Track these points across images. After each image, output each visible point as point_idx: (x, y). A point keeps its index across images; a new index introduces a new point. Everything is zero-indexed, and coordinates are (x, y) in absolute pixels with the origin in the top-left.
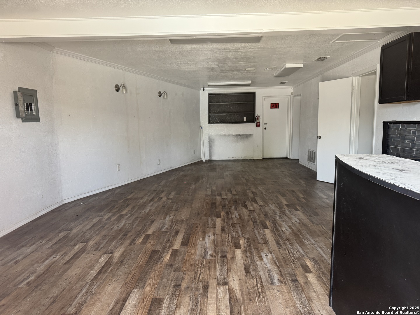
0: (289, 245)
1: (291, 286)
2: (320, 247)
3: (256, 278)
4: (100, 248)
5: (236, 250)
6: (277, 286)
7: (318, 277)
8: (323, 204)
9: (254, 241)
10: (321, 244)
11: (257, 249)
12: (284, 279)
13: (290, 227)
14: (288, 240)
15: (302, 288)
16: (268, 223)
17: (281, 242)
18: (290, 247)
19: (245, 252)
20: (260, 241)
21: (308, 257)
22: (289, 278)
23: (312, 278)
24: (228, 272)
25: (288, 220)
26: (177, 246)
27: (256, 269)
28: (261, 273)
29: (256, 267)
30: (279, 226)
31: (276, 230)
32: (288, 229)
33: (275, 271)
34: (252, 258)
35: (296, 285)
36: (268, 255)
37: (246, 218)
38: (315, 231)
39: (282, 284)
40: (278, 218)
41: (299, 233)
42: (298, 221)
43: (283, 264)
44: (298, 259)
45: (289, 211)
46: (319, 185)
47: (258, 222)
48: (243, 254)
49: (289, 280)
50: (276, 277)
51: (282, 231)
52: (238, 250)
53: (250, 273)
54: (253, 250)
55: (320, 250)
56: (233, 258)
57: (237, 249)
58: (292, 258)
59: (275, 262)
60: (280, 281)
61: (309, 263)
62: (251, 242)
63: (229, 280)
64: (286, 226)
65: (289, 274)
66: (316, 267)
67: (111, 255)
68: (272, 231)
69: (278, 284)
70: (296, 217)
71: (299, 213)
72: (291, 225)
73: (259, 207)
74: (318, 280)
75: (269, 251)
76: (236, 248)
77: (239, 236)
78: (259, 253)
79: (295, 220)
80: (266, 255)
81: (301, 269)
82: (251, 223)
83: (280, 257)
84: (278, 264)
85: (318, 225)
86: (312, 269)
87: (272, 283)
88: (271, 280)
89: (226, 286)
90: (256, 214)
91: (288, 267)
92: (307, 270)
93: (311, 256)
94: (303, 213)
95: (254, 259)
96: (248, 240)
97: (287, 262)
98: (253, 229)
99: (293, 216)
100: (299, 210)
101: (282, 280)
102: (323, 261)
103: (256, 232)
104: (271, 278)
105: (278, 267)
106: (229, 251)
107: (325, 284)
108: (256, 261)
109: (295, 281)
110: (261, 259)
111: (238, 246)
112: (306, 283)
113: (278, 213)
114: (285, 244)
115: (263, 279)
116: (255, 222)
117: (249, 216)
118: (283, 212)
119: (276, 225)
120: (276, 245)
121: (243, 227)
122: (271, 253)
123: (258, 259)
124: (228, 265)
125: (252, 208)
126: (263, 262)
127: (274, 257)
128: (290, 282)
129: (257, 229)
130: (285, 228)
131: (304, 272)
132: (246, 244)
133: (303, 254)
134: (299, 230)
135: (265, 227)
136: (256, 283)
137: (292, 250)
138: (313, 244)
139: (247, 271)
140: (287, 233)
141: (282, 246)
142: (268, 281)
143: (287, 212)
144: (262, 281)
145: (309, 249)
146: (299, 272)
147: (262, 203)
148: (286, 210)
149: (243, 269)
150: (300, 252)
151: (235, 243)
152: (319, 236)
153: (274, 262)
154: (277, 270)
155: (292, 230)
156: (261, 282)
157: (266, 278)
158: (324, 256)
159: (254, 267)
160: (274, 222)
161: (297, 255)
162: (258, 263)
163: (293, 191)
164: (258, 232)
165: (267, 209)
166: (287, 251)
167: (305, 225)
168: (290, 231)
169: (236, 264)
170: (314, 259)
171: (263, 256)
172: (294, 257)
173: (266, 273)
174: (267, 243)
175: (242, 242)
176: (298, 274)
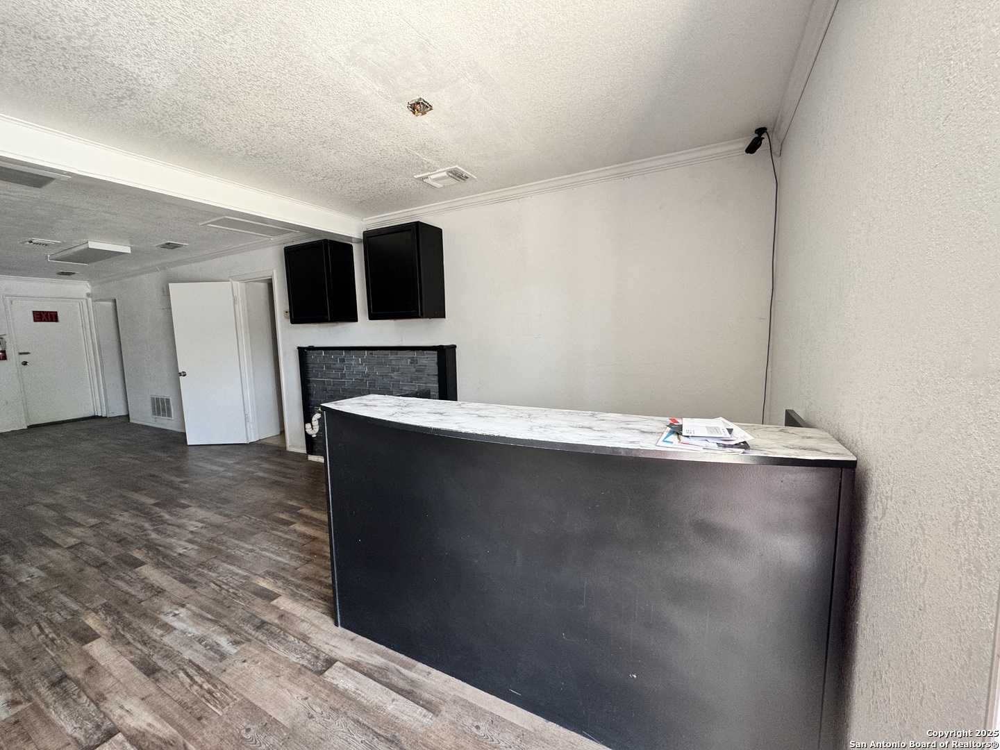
0: (210, 573)
1: (260, 637)
2: (264, 550)
3: (183, 669)
5: (86, 647)
6: (236, 654)
7: (293, 596)
8: (226, 482)
9: (126, 602)
10: (265, 545)
11: (144, 615)
12: (240, 634)
13: (190, 541)
14: (202, 565)
15: (281, 629)
16: (137, 554)
17: (191, 576)
18: (214, 575)
19: (116, 638)
20: (141, 596)
21: (256, 575)
22: (248, 628)
23: (284, 603)
24: (97, 705)
25: (178, 530)
27: (169, 655)
28: (187, 654)
29: (166, 651)
30: (166, 548)
31: (162, 558)
32: (190, 546)
33: (213, 631)
34: (146, 638)
35: (267, 630)
36: (177, 612)
37: (69, 566)
38: (241, 529)
39: (243, 646)
40: (154, 535)
41: (215, 545)
42: (200, 525)
43: (220, 610)
44: (242, 587)
45: (171, 514)
47: (111, 561)
48: (113, 645)
49: (250, 631)
50: (224, 641)
51: (180, 554)
52: (94, 642)
53: (160, 669)
54: (136, 623)
55: (268, 554)
56: (92, 668)
57: (89, 644)
58: (231, 590)
59: (201, 616)
60: (236, 643)
61: (264, 584)
62: (119, 610)
63: (115, 718)
64: (182, 543)
65: (244, 620)
66: (280, 583)
68: (158, 565)
69: (235, 651)
70: (190, 520)
71: (192, 510)
72: (190, 536)
73: (90, 532)
74: (297, 600)
75: (177, 604)
76: (86, 643)
77: (74, 613)
78: (155, 621)
79: (193, 526)
80: (175, 615)
81: (259, 600)
82: (90, 571)
83: (207, 603)
84: (209, 616)
85: (239, 517)
86: (276, 591)
87: (223, 656)
88: (216, 652)
89: (116, 736)
90: (92, 549)
91: (234, 611)
92: (269, 596)
93: (261, 572)
94: (200, 507)
95: (149, 638)
96: (108, 609)
97: (226, 603)
98: (106, 580)
99: (184, 521)
100: (189, 506)
101: (238, 638)
102: (284, 569)
103: (120, 583)
105: (215, 622)
106: (69, 660)
107: (310, 600)
108: (158, 639)
109: (261, 625)
110: (168, 628)
111: (87, 636)
112: (281, 617)
113: (147, 525)
114: (201, 575)
115: (199, 660)
116: (101, 565)
117: (76, 558)
118: (157, 522)
119: (159, 551)
120: (183, 586)
121: (73, 589)
122: (183, 606)
123: (160, 632)
124: (88, 691)
125: (72, 541)
126: (176, 632)
127: (194, 608)
128: (253, 633)
129: (118, 578)
130: (181, 546)
131: (266, 602)
132: (109, 621)
133: (246, 574)
134: (212, 540)
135: (137, 563)
136: (188, 680)
137: (220, 578)
138: (252, 551)
139: (150, 671)
140: (193, 554)
141: (196, 582)
142: (211, 659)
143: (167, 517)
144: (198, 666)
145: (249, 562)
146: (258, 606)
147: (93, 521)
148: (163, 514)
149: (138, 674)
150: (237, 574)
151: (74, 635)
152: (252, 534)
153: (198, 618)
154: (216, 627)
155: (200, 545)
156: (199, 668)
157: (205, 655)
158: (280, 559)
159: (162, 652)
160: (151, 547)
161: (236, 581)
162: (167, 640)
163: (153, 476)
164: (125, 581)
166: (212, 585)
167: (218, 527)
168: (196, 548)
169: (111, 675)
170: (268, 573)
171: (169, 619)
172: (233, 588)
173: (198, 646)
174: (160, 592)
175: (92, 621)
176: (259, 610)
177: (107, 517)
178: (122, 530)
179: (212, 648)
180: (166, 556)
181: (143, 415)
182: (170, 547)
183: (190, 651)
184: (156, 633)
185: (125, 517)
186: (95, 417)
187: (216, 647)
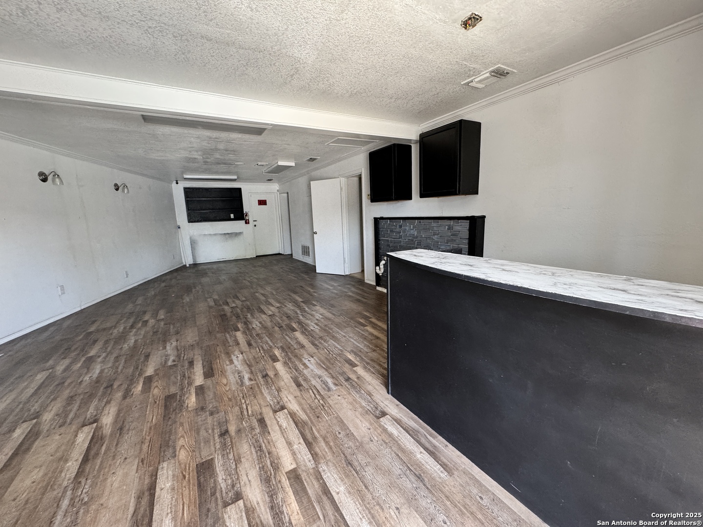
0: (325, 344)
1: (347, 386)
2: (350, 337)
3: (312, 389)
4: (68, 421)
5: (275, 364)
6: (335, 390)
7: (365, 368)
8: (334, 295)
9: (289, 348)
10: (351, 335)
11: (296, 356)
12: (338, 381)
13: (316, 324)
14: (321, 338)
15: (358, 385)
16: (294, 325)
17: (316, 342)
18: (326, 345)
19: (285, 363)
20: (295, 346)
21: (346, 350)
22: (341, 379)
23: (360, 370)
24: (278, 392)
25: (311, 317)
26: (199, 380)
27: (306, 380)
28: (314, 382)
29: (305, 377)
30: (306, 325)
31: (305, 331)
32: (316, 327)
33: (325, 375)
34: (297, 368)
35: (351, 383)
36: (310, 359)
37: (269, 324)
38: (340, 323)
39: (339, 387)
40: (301, 317)
41: (327, 329)
42: (321, 316)
43: (329, 365)
44: (339, 355)
45: (309, 308)
46: (319, 277)
47: (284, 326)
48: (284, 366)
49: (342, 381)
50: (330, 381)
51: (312, 330)
52: (277, 363)
53: (302, 385)
54: (294, 359)
55: (353, 340)
56: (277, 375)
57: (276, 363)
58: (334, 355)
59: (320, 365)
60: (336, 385)
61: (351, 357)
62: (287, 351)
63: (284, 401)
64: (313, 324)
65: (340, 374)
66: (358, 359)
67: (95, 424)
68: (303, 333)
69: (335, 389)
70: (317, 313)
71: (318, 308)
72: (316, 322)
73: (277, 310)
74: (367, 371)
75: (310, 355)
77: (271, 347)
78: (301, 361)
79: (318, 316)
80: (309, 361)
81: (347, 365)
82: (277, 329)
83: (323, 358)
84: (324, 366)
85: (339, 316)
86: (356, 362)
87: (329, 390)
88: (326, 386)
89: (284, 410)
90: (277, 318)
91: (335, 367)
92: (353, 365)
93: (349, 349)
94: (321, 307)
95: (299, 368)
96: (282, 348)
97: (332, 361)
98: (282, 335)
99: (314, 313)
100: (316, 306)
101: (337, 382)
102: (360, 351)
103: (287, 338)
104: (325, 383)
105: (326, 370)
106: (268, 368)
107: (374, 373)
108: (301, 370)
109: (348, 379)
110: (306, 366)
111: (275, 359)
112: (358, 378)
113: (298, 312)
114: (320, 343)
115: (319, 388)
116: (281, 327)
117: (271, 321)
118: (303, 310)
119: (303, 326)
120: (313, 347)
121: (271, 335)
122: (312, 357)
123: (303, 367)
124: (275, 385)
125: (270, 313)
126: (309, 369)
127: (317, 359)
128: (344, 382)
129: (286, 335)
130: (312, 326)
131: (350, 367)
132: (283, 355)
133: (341, 349)
134: (326, 326)
135: (294, 330)
136: (314, 396)
137: (329, 347)
138: (345, 337)
139: (299, 385)
140: (317, 331)
141: (318, 346)
142: (324, 389)
143: (307, 309)
144: (318, 390)
145: (343, 343)
146: (347, 368)
147: (278, 305)
148: (305, 307)
149: (293, 384)
150: (337, 347)
151: (271, 357)
152: (346, 327)
153: (319, 365)
154: (327, 373)
155: (320, 327)
156: (318, 391)
157: (321, 386)
158: (359, 345)
159: (303, 378)
160: (300, 323)
161: (336, 351)
162: (305, 372)
163: (301, 287)
164: (289, 337)
165: (285, 309)
166: (325, 350)
167: (330, 319)
168: (319, 328)
169: (283, 380)
170: (352, 351)
171: (306, 361)
172: (335, 354)
173: (318, 380)
174: (303, 347)
175: (277, 352)
176: (347, 371)
177: (283, 305)
178: (289, 312)
179: (324, 383)
180: (306, 329)
181: (298, 255)
182: (307, 325)
183: (315, 381)
184: (301, 367)
185: (290, 306)
186: (279, 254)
187: (326, 383)
